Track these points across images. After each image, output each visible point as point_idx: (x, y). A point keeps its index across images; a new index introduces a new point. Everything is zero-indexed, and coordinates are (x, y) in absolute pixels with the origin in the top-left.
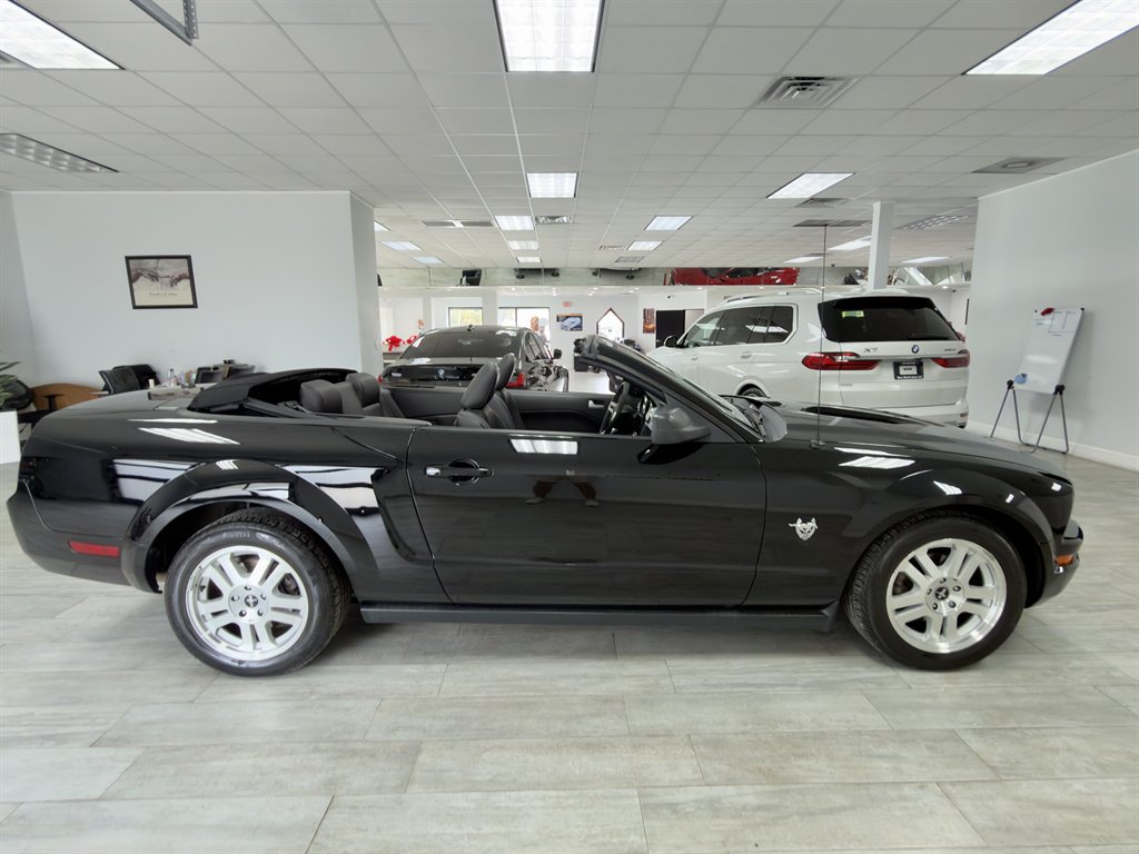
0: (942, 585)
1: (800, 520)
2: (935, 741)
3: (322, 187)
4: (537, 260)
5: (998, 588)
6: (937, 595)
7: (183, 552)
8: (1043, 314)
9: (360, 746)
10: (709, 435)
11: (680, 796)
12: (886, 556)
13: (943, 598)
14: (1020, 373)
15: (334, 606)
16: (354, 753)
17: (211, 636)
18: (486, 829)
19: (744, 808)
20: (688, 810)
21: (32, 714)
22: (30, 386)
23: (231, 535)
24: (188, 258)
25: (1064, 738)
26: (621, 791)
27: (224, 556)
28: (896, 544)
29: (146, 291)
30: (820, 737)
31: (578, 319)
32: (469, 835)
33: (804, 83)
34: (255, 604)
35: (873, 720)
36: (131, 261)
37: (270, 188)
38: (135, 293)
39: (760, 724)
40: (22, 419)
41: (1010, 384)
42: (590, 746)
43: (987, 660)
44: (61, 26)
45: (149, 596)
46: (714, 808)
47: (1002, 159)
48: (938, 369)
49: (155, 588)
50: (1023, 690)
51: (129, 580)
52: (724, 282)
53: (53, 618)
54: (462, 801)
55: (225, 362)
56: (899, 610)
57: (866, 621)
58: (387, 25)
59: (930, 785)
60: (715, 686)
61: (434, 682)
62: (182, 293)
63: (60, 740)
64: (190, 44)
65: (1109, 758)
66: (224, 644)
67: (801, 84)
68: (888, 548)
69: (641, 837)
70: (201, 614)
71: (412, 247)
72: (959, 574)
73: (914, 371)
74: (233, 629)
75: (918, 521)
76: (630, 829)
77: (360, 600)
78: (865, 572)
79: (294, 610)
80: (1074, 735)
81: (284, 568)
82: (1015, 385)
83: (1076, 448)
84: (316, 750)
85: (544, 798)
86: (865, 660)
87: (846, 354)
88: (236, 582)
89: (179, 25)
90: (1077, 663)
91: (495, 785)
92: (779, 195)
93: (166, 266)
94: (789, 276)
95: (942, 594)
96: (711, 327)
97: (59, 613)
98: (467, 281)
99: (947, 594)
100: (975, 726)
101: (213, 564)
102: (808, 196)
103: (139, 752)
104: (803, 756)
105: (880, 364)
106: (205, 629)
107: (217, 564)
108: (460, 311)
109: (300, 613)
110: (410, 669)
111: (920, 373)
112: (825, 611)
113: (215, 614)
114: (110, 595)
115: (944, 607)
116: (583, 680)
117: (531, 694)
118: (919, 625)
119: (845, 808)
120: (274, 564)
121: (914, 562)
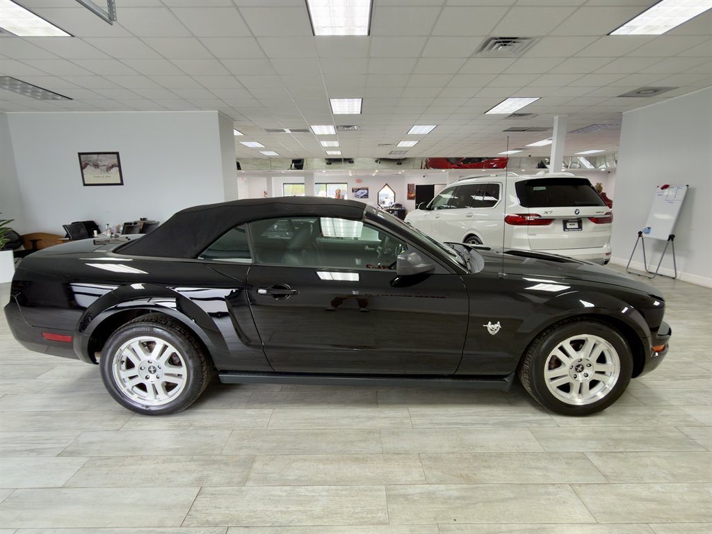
0: (579, 363)
1: (490, 323)
2: (571, 459)
3: (200, 109)
4: (339, 153)
5: (615, 365)
6: (576, 369)
7: (110, 340)
8: (662, 188)
9: (219, 458)
10: (434, 269)
11: (411, 490)
12: (544, 346)
13: (580, 371)
14: (647, 226)
15: (202, 372)
16: (214, 462)
17: (128, 390)
18: (292, 508)
19: (449, 498)
20: (415, 498)
21: (22, 437)
22: (21, 234)
23: (138, 330)
24: (117, 154)
25: (652, 458)
26: (375, 487)
27: (135, 342)
28: (550, 339)
29: (92, 175)
30: (500, 455)
31: (366, 191)
32: (282, 512)
33: (505, 41)
34: (155, 371)
35: (535, 446)
36: (82, 156)
37: (168, 109)
38: (85, 176)
39: (463, 448)
40: (16, 255)
41: (640, 233)
42: (359, 459)
43: (608, 409)
44: (33, 10)
45: (91, 366)
46: (431, 497)
47: (636, 88)
48: (592, 225)
49: (94, 361)
50: (629, 429)
51: (79, 357)
52: (460, 167)
53: (35, 379)
54: (278, 491)
55: (141, 219)
56: (552, 379)
57: (531, 385)
58: (237, 8)
59: (566, 485)
60: (437, 424)
61: (265, 420)
62: (114, 176)
63: (39, 452)
64: (111, 24)
65: (680, 471)
66: (136, 396)
67: (504, 42)
68: (545, 341)
69: (385, 514)
70: (122, 378)
71: (259, 145)
72: (590, 356)
73: (576, 226)
74: (142, 387)
75: (564, 324)
76: (379, 510)
77: (219, 370)
78: (530, 356)
79: (179, 375)
80: (658, 457)
81: (171, 349)
82: (643, 234)
83: (682, 275)
84: (192, 460)
85: (328, 491)
86: (532, 409)
87: (533, 215)
88: (142, 358)
89: (104, 13)
90: (666, 412)
91: (299, 482)
92: (492, 112)
93: (104, 159)
94: (502, 163)
95: (580, 369)
96: (448, 196)
97: (39, 375)
98: (295, 166)
99: (583, 368)
100: (597, 450)
101: (128, 347)
102: (511, 112)
103: (86, 460)
104: (489, 467)
105: (554, 221)
106: (125, 386)
107: (131, 348)
108: (291, 185)
109: (182, 376)
110: (250, 412)
111: (580, 227)
112: (506, 379)
113: (131, 378)
114: (69, 365)
115: (580, 377)
116: (356, 419)
117: (324, 427)
118: (566, 388)
119: (511, 499)
120: (165, 347)
121: (562, 349)
